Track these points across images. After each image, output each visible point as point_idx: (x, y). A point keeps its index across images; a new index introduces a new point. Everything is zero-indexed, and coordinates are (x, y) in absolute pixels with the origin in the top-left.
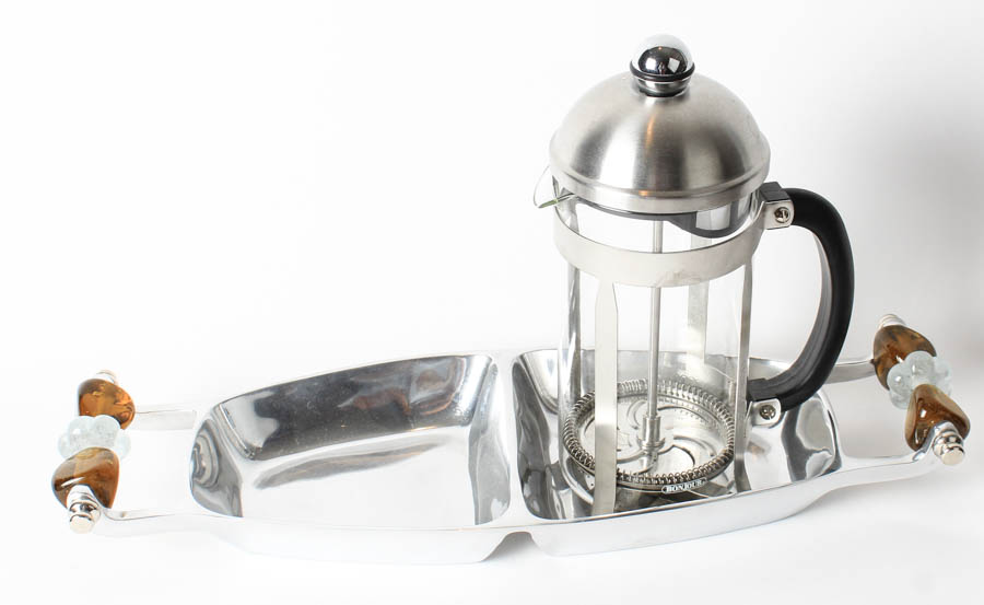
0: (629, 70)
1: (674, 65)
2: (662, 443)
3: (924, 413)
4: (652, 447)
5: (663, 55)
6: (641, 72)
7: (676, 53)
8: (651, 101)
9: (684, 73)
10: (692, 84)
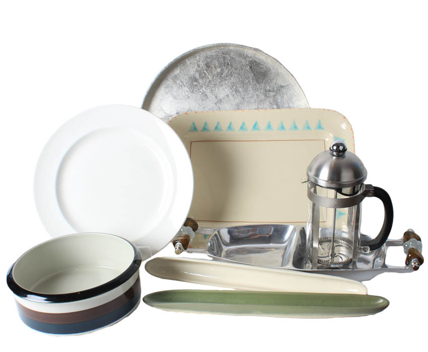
0: (329, 149)
1: (341, 148)
2: (335, 254)
3: (410, 255)
4: (331, 255)
5: (338, 145)
6: (332, 150)
7: (342, 144)
8: (334, 158)
9: (345, 150)
10: (346, 153)
